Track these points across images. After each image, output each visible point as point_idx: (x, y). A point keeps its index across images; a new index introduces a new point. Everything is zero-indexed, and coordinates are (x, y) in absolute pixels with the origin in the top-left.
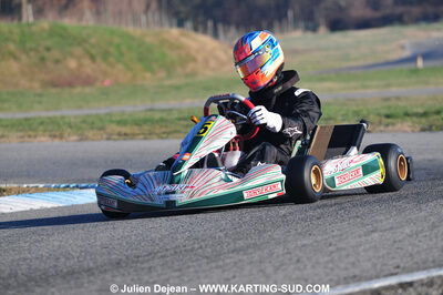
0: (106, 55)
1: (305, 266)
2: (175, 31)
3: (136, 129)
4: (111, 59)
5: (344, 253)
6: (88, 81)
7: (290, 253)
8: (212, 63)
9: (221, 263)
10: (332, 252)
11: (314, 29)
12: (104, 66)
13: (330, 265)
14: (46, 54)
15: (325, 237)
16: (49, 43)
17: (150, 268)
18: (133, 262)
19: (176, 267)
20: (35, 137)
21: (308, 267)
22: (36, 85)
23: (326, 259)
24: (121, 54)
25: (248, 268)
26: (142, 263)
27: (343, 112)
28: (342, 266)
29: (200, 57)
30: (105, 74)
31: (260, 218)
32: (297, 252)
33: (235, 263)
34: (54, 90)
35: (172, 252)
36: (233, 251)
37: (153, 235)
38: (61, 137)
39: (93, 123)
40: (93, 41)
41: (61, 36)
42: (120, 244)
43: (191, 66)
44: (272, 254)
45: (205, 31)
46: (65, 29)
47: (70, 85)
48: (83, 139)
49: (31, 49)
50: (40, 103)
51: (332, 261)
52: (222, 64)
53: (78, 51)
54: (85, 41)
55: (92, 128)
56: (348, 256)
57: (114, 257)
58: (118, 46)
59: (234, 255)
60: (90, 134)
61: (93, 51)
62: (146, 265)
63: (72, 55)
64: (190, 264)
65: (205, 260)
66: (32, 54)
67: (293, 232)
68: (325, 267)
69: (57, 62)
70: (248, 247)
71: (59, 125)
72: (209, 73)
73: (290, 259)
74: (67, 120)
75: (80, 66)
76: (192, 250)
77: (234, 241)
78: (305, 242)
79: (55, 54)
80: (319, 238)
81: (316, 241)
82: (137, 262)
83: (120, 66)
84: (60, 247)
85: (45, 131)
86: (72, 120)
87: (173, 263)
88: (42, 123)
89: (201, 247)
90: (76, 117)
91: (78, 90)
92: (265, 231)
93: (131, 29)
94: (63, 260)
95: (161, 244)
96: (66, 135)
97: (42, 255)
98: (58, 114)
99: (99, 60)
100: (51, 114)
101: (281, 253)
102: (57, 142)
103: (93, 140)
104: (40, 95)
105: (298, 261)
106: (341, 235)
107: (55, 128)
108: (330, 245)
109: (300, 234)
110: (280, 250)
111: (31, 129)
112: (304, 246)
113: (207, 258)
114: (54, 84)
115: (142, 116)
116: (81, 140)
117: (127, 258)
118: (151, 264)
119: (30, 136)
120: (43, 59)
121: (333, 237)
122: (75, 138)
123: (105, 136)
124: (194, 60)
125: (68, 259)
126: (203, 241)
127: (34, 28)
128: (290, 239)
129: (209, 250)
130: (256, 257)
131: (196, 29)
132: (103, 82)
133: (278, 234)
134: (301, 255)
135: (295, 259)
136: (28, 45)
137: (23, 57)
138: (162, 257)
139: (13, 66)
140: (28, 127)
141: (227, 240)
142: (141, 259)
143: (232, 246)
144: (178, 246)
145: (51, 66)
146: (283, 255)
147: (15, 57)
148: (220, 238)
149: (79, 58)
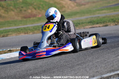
0: (39, 8)
1: (98, 68)
4: (41, 9)
5: (109, 63)
6: (35, 16)
7: (93, 64)
8: (70, 8)
9: (74, 69)
10: (106, 63)
12: (39, 11)
13: (105, 67)
14: (22, 9)
15: (104, 59)
16: (22, 6)
17: (54, 72)
18: (49, 70)
19: (61, 71)
20: (20, 34)
21: (99, 68)
22: (20, 18)
23: (104, 65)
24: (43, 7)
25: (82, 70)
26: (52, 70)
27: (108, 20)
28: (109, 67)
29: (66, 6)
30: (39, 13)
32: (96, 64)
33: (78, 68)
34: (25, 19)
36: (77, 65)
37: (54, 62)
38: (27, 33)
39: (36, 28)
40: (35, 4)
41: (25, 3)
42: (45, 65)
44: (89, 65)
46: (27, 1)
47: (30, 17)
50: (21, 23)
51: (106, 66)
52: (73, 8)
54: (33, 4)
55: (36, 30)
56: (110, 64)
57: (43, 69)
58: (42, 5)
60: (36, 32)
61: (35, 7)
62: (52, 71)
63: (29, 9)
64: (65, 70)
65: (70, 68)
66: (18, 9)
68: (104, 68)
69: (25, 11)
70: (82, 63)
72: (69, 10)
73: (94, 66)
74: (29, 28)
75: (32, 11)
76: (65, 65)
78: (98, 61)
79: (25, 9)
80: (102, 59)
81: (101, 60)
82: (50, 70)
83: (43, 11)
84: (28, 67)
85: (23, 32)
87: (60, 70)
88: (22, 30)
89: (68, 64)
90: (31, 27)
91: (32, 19)
92: (86, 58)
95: (57, 64)
97: (23, 70)
99: (37, 9)
102: (26, 35)
103: (37, 33)
104: (21, 21)
105: (96, 67)
106: (108, 58)
107: (26, 31)
108: (105, 61)
109: (97, 58)
110: (91, 63)
113: (70, 67)
114: (25, 17)
116: (33, 34)
117: (47, 69)
118: (54, 70)
119: (18, 34)
120: (21, 10)
121: (106, 58)
122: (31, 33)
125: (30, 70)
126: (69, 62)
127: (18, 2)
128: (93, 60)
129: (71, 65)
130: (84, 66)
132: (39, 15)
133: (90, 59)
134: (97, 64)
135: (95, 66)
136: (16, 7)
137: (15, 10)
138: (57, 68)
139: (13, 13)
140: (18, 31)
141: (76, 62)
142: (51, 69)
143: (77, 63)
144: (61, 65)
145: (23, 12)
146: (92, 65)
147: (13, 11)
148: (74, 61)
149: (31, 9)
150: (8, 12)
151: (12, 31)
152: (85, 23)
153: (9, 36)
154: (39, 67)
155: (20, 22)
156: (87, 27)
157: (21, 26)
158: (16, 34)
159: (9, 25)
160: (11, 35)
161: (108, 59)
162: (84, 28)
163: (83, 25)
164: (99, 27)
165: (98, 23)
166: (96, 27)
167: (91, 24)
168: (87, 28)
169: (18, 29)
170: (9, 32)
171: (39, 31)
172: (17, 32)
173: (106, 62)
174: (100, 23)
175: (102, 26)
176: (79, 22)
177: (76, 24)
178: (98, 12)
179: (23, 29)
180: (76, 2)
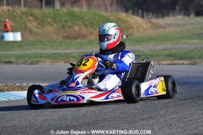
0: (92, 25)
2: (124, 15)
4: (94, 27)
5: (191, 122)
6: (84, 37)
8: (141, 30)
9: (135, 125)
10: (186, 122)
11: (188, 15)
12: (91, 30)
13: (184, 128)
14: (65, 24)
16: (66, 19)
18: (95, 123)
20: (58, 62)
21: (174, 128)
22: (60, 38)
23: (183, 125)
24: (99, 25)
27: (199, 55)
28: (190, 128)
29: (135, 27)
30: (91, 33)
33: (141, 125)
34: (68, 40)
35: (113, 119)
36: (141, 120)
37: (106, 111)
40: (86, 18)
41: (71, 15)
42: (91, 115)
43: (130, 31)
44: (158, 122)
45: (138, 15)
46: (74, 12)
47: (76, 38)
49: (59, 21)
50: (61, 46)
51: (185, 126)
52: (145, 30)
53: (80, 22)
54: (82, 18)
56: (193, 124)
57: (87, 120)
58: (98, 21)
59: (141, 121)
61: (86, 23)
62: (101, 125)
63: (77, 25)
64: (121, 125)
65: (128, 124)
66: (59, 23)
67: (169, 111)
68: (182, 129)
69: (70, 27)
70: (148, 118)
71: (69, 57)
72: (139, 34)
73: (166, 124)
74: (72, 55)
75: (80, 29)
76: (122, 119)
77: (142, 115)
78: (174, 116)
79: (69, 24)
80: (181, 115)
81: (179, 116)
82: (97, 123)
84: (63, 115)
85: (62, 59)
86: (75, 55)
87: (113, 124)
88: (61, 56)
89: (126, 117)
90: (76, 53)
91: (79, 40)
92: (156, 111)
93: (104, 13)
94: (64, 121)
95: (109, 115)
96: (72, 62)
97: (55, 118)
98: (69, 51)
99: (89, 27)
101: (163, 121)
102: (67, 65)
104: (61, 42)
106: (191, 114)
107: (67, 58)
108: (186, 118)
109: (172, 112)
110: (162, 120)
111: (56, 59)
112: (173, 118)
113: (128, 122)
114: (68, 38)
117: (93, 121)
118: (103, 124)
119: (55, 62)
120: (63, 26)
121: (187, 114)
124: (132, 28)
125: (66, 120)
126: (128, 114)
127: (60, 12)
128: (167, 115)
129: (130, 119)
130: (151, 122)
131: (133, 14)
132: (90, 37)
133: (162, 112)
134: (171, 122)
135: (169, 124)
136: (57, 19)
137: (55, 25)
138: (109, 121)
139: (50, 29)
140: (54, 57)
141: (139, 114)
142: (99, 122)
143: (140, 117)
144: (116, 117)
145: (67, 29)
146: (163, 122)
147: (51, 25)
148: (136, 113)
149: (79, 26)
150: (43, 26)
151: (45, 57)
152: (161, 56)
153: (40, 63)
155: (60, 44)
156: (163, 62)
157: (61, 51)
158: (52, 62)
159: (43, 46)
160: (43, 63)
161: (190, 116)
162: (159, 64)
163: (158, 58)
164: (183, 64)
165: (181, 59)
166: (179, 64)
167: (171, 58)
168: (164, 65)
169: (55, 54)
170: (41, 57)
172: (53, 59)
173: (186, 120)
174: (185, 58)
175: (188, 64)
176: (152, 54)
177: (148, 56)
178: (184, 41)
179: (63, 55)
180: (151, 23)
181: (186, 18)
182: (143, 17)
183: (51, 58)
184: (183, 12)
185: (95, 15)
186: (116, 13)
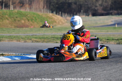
2: (51, 14)
3: (39, 40)
4: (33, 21)
5: (96, 76)
6: (27, 26)
8: (60, 23)
11: (88, 15)
14: (16, 19)
16: (17, 16)
20: (13, 41)
22: (13, 27)
24: (36, 20)
28: (96, 79)
30: (31, 25)
31: (74, 65)
34: (18, 28)
35: (50, 73)
37: (45, 69)
39: (28, 38)
40: (29, 16)
41: (20, 14)
43: (55, 24)
44: (77, 75)
45: (59, 15)
46: (21, 12)
47: (22, 27)
48: (25, 42)
49: (12, 17)
50: (14, 31)
51: (93, 78)
52: (63, 24)
53: (25, 18)
54: (27, 16)
55: (28, 39)
57: (34, 74)
58: (35, 17)
61: (29, 19)
63: (23, 19)
66: (12, 18)
67: (83, 70)
69: (19, 21)
70: (71, 73)
71: (19, 38)
72: (60, 26)
75: (25, 22)
76: (55, 73)
77: (67, 71)
78: (86, 72)
79: (19, 19)
80: (90, 71)
81: (89, 72)
83: (36, 23)
84: (19, 71)
85: (15, 39)
87: (50, 76)
88: (14, 37)
89: (58, 72)
91: (24, 28)
92: (75, 69)
93: (39, 13)
94: (20, 74)
95: (47, 71)
96: (21, 41)
97: (15, 73)
98: (19, 35)
99: (30, 21)
100: (17, 35)
101: (79, 75)
102: (18, 42)
103: (28, 42)
104: (14, 30)
106: (96, 71)
107: (18, 39)
108: (93, 73)
109: (85, 70)
112: (86, 73)
115: (41, 36)
117: (38, 74)
119: (11, 40)
120: (15, 20)
121: (94, 71)
122: (23, 41)
123: (31, 41)
124: (56, 22)
127: (13, 12)
128: (82, 71)
129: (60, 73)
131: (56, 14)
132: (31, 27)
133: (78, 70)
136: (11, 16)
137: (10, 19)
139: (7, 21)
140: (11, 38)
141: (65, 71)
142: (41, 75)
143: (66, 73)
145: (17, 22)
147: (8, 19)
149: (25, 20)
150: (3, 20)
151: (5, 37)
153: (2, 41)
154: (30, 71)
155: (13, 30)
157: (13, 34)
158: (9, 41)
159: (3, 32)
160: (4, 41)
169: (10, 36)
170: (2, 37)
171: (31, 40)
180: (67, 19)
181: (87, 17)
182: (62, 16)
183: (9, 38)
184: (85, 14)
185: (34, 14)
186: (46, 13)
